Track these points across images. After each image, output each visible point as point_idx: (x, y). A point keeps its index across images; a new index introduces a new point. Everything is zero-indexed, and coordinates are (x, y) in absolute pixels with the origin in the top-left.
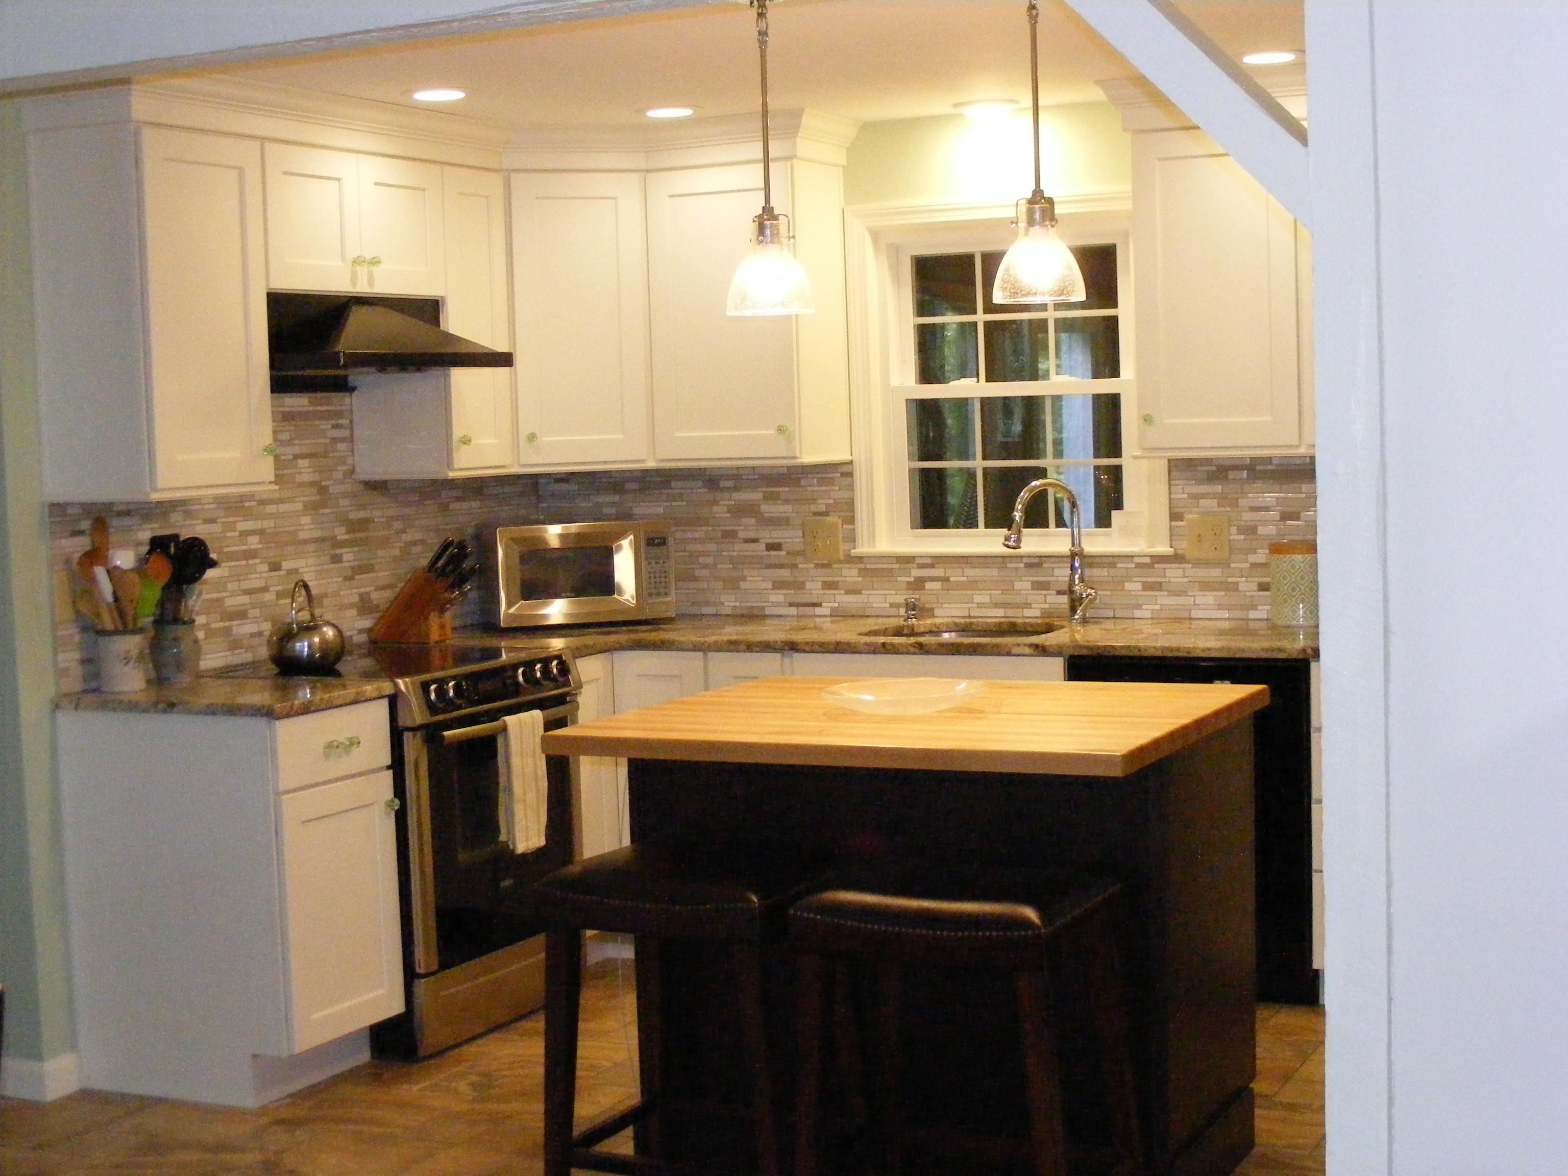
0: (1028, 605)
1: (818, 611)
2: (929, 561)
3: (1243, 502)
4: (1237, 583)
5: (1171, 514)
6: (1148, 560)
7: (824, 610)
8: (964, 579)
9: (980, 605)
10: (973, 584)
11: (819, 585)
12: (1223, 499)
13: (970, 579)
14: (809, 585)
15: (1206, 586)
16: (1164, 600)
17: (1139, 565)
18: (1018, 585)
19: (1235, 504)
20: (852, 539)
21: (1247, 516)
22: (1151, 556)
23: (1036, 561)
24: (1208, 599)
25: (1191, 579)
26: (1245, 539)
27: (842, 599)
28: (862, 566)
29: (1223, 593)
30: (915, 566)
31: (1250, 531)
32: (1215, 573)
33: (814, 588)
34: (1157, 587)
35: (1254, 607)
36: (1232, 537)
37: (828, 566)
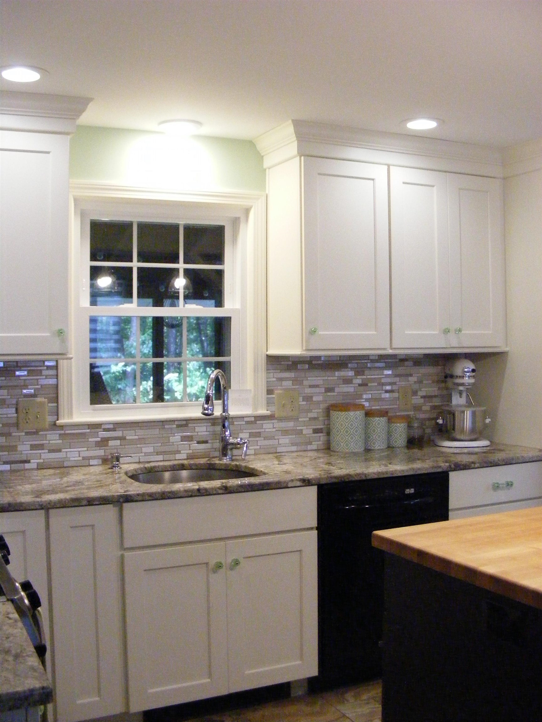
0: (179, 452)
1: (27, 466)
2: (111, 426)
3: (305, 383)
4: (302, 430)
5: (267, 390)
6: (253, 419)
7: (33, 465)
8: (136, 437)
9: (146, 454)
10: (142, 440)
11: (28, 447)
12: (295, 381)
13: (140, 437)
14: (20, 448)
15: (285, 432)
16: (262, 442)
17: (248, 423)
18: (172, 439)
19: (301, 383)
20: (57, 414)
21: (308, 391)
22: (255, 417)
23: (184, 422)
24: (285, 440)
25: (277, 429)
26: (306, 404)
27: (46, 456)
28: (62, 432)
29: (294, 436)
30: (102, 430)
31: (308, 398)
32: (291, 424)
33: (24, 449)
34: (258, 435)
35: (310, 443)
36: (300, 403)
37: (36, 433)
